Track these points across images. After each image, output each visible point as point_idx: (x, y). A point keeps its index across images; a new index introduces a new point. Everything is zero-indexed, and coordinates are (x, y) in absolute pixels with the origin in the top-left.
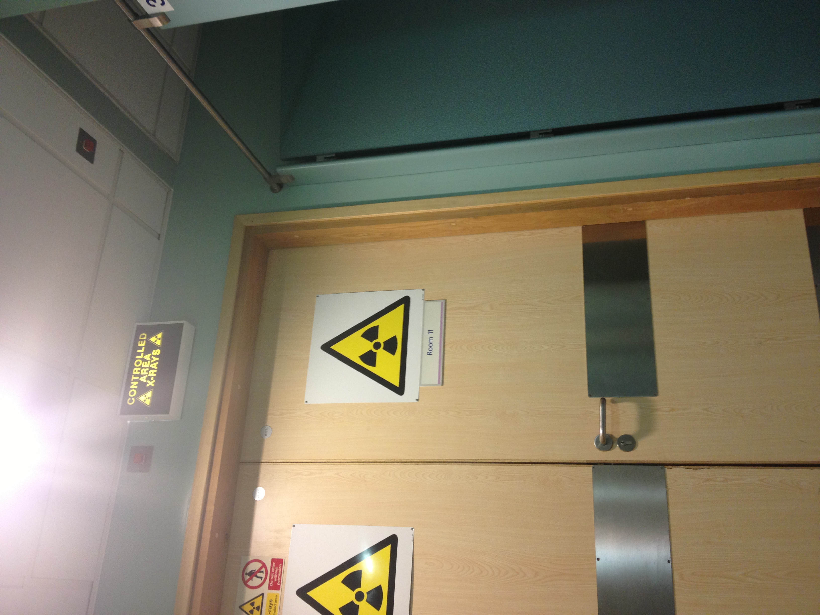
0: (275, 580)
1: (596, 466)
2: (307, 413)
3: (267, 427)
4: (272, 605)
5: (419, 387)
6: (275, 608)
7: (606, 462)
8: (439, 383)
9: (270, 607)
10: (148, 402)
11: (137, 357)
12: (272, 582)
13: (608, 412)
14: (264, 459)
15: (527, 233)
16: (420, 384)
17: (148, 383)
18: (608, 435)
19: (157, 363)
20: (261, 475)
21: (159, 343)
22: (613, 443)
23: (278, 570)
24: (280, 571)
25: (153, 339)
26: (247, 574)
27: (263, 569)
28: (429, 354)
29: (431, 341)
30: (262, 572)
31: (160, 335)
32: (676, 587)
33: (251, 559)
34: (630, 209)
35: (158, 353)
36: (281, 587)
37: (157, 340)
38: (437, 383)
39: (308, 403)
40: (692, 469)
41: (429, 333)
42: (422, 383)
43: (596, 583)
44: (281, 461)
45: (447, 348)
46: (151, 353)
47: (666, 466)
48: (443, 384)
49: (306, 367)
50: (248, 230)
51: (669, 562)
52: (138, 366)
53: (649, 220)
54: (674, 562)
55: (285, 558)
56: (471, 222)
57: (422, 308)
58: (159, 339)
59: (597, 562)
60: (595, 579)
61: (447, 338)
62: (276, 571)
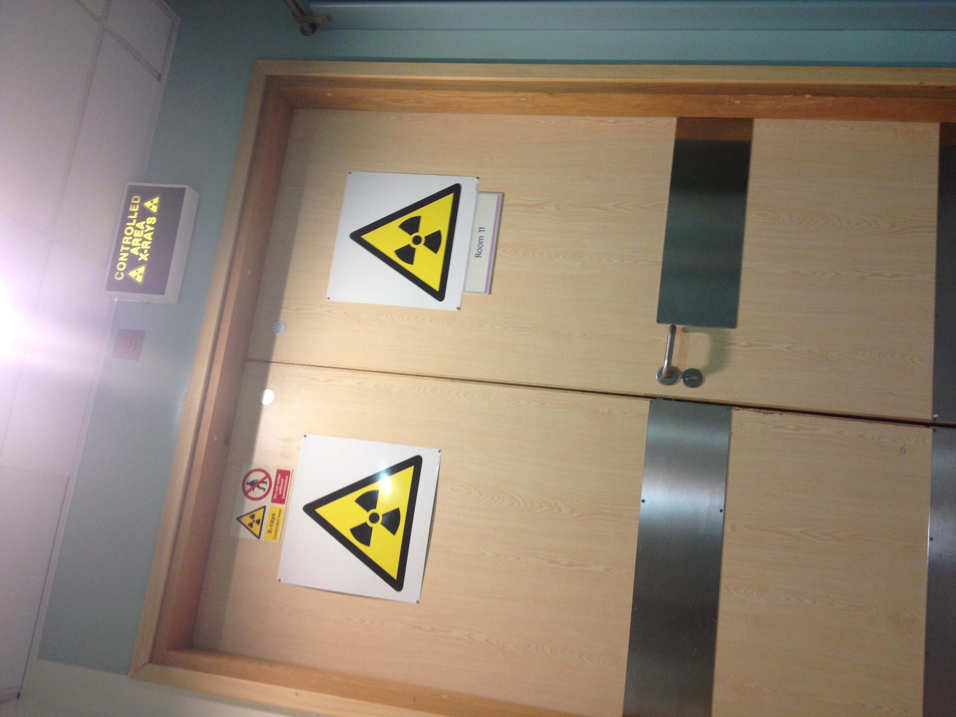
0: (280, 493)
1: (654, 400)
2: (329, 311)
3: (280, 322)
4: (275, 519)
5: (462, 294)
6: (278, 523)
7: (666, 397)
8: (486, 291)
9: (272, 522)
10: (139, 279)
11: (128, 224)
12: (276, 495)
13: (677, 342)
14: (275, 358)
15: (611, 119)
16: (464, 291)
17: (140, 257)
18: (672, 367)
19: (152, 233)
20: (270, 377)
21: (154, 209)
22: (677, 376)
23: (284, 483)
24: (286, 483)
25: (148, 204)
26: (248, 483)
27: (267, 480)
28: (478, 256)
29: (481, 241)
30: (266, 483)
31: (156, 200)
32: (725, 539)
33: (253, 467)
34: (737, 102)
35: (153, 222)
36: (286, 501)
37: (153, 205)
38: (483, 290)
39: (330, 300)
40: (762, 413)
41: (480, 231)
42: (466, 290)
43: (638, 526)
44: (295, 363)
45: (499, 251)
46: (146, 220)
47: (733, 408)
48: (490, 293)
49: (330, 257)
50: (270, 80)
51: (721, 511)
52: (130, 235)
53: (756, 118)
54: (727, 512)
55: (293, 470)
56: (545, 99)
57: (474, 200)
58: (155, 204)
59: (642, 504)
60: (638, 522)
61: (500, 239)
62: (282, 483)
